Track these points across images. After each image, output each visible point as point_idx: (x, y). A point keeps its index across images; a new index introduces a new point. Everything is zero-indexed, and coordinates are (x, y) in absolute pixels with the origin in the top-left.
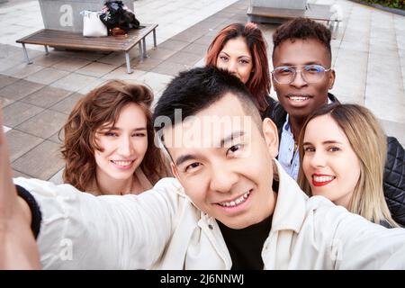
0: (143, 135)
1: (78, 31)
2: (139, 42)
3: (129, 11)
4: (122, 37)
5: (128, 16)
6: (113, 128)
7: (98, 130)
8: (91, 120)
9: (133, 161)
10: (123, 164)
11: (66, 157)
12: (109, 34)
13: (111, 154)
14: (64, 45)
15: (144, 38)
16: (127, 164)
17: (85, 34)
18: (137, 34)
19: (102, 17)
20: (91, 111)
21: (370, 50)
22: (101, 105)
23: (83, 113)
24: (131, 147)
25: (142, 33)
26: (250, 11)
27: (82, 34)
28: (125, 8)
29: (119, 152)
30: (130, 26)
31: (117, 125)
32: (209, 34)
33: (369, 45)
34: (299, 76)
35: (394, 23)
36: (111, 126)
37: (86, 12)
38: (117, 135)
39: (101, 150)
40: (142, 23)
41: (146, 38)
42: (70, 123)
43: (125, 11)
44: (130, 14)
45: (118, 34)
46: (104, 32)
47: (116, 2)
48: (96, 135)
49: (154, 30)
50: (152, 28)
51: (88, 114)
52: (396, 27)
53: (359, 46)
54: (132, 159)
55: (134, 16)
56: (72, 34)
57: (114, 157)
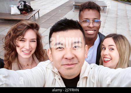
0: (35, 41)
1: (9, 13)
2: (33, 16)
3: (29, 5)
4: (26, 14)
5: (28, 7)
6: (23, 38)
7: (17, 39)
8: (15, 35)
9: (31, 51)
10: (27, 52)
11: (5, 49)
12: (21, 13)
13: (22, 48)
14: (3, 18)
15: (34, 15)
16: (28, 52)
17: (12, 14)
18: (32, 13)
19: (18, 7)
20: (15, 32)
21: (118, 17)
22: (19, 29)
23: (12, 33)
24: (30, 46)
25: (34, 13)
26: (74, 4)
27: (11, 14)
28: (27, 4)
29: (25, 47)
30: (29, 10)
31: (25, 37)
32: (59, 13)
33: (117, 15)
34: (91, 23)
35: (126, 7)
36: (22, 37)
37: (12, 6)
38: (25, 41)
39: (18, 46)
40: (34, 9)
41: (35, 15)
42: (7, 36)
43: (27, 5)
44: (29, 6)
45: (24, 13)
46: (19, 13)
47: (23, 2)
48: (17, 41)
49: (38, 12)
50: (37, 11)
51: (14, 33)
52: (127, 8)
53: (114, 15)
54: (30, 50)
55: (30, 7)
56: (7, 14)
57: (23, 49)
